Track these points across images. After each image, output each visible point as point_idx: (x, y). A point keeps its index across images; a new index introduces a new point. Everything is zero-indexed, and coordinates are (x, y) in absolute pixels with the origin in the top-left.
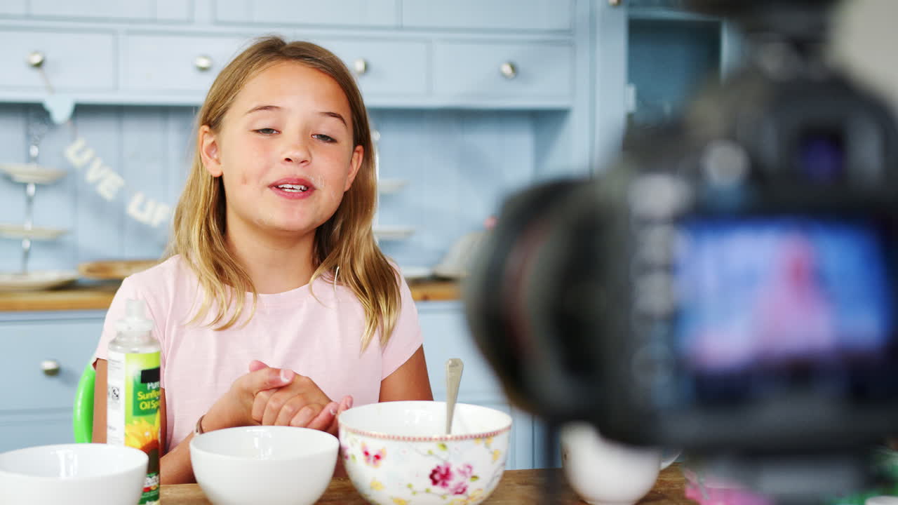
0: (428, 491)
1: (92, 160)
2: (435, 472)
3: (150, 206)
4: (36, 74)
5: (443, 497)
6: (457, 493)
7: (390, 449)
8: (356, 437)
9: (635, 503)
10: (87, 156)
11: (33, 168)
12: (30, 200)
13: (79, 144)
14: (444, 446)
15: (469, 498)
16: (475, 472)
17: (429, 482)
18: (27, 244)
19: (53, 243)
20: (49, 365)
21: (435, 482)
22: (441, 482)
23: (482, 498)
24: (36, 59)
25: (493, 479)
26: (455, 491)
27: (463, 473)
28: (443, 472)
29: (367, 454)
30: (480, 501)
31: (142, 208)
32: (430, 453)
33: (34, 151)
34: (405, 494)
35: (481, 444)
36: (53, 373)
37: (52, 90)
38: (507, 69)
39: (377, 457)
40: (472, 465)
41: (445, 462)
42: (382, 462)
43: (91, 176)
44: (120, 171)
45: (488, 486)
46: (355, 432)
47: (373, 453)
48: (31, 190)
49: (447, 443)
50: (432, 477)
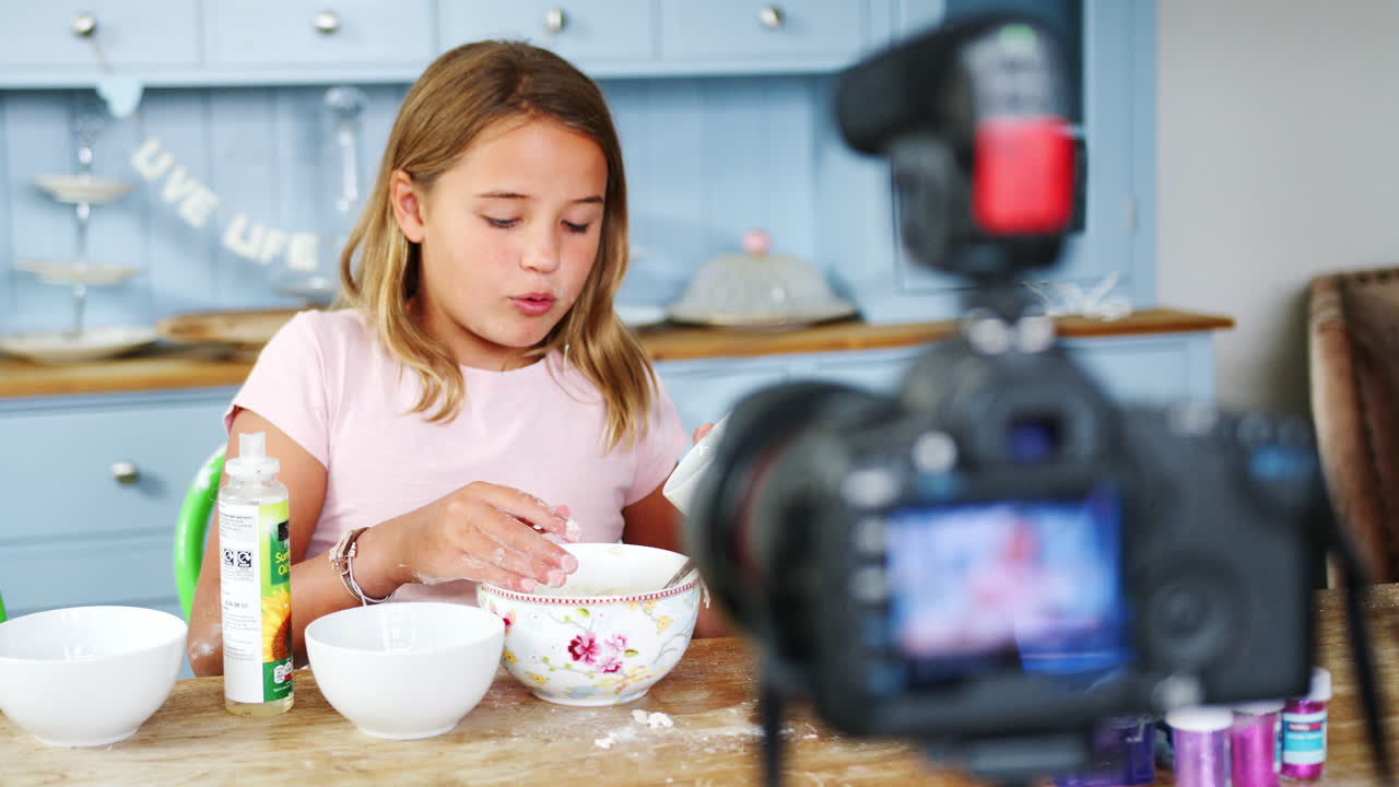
0: (568, 667)
1: (170, 170)
2: (574, 643)
3: (257, 232)
4: (84, 47)
5: (591, 675)
6: (607, 671)
7: (520, 611)
10: (165, 162)
11: (85, 181)
12: (82, 228)
13: (151, 147)
14: (586, 611)
15: (626, 677)
16: (630, 645)
17: (570, 655)
18: (80, 292)
19: (118, 289)
20: (123, 469)
21: (576, 657)
22: (584, 657)
24: (85, 25)
26: (604, 669)
27: (613, 645)
28: (586, 644)
31: (245, 236)
32: (568, 619)
33: (86, 155)
34: (541, 670)
35: (638, 609)
36: (131, 480)
37: (108, 68)
38: (769, 17)
39: (506, 621)
40: (623, 635)
41: (587, 632)
42: (511, 628)
43: (171, 193)
44: (210, 183)
45: (653, 663)
48: (84, 212)
49: (591, 608)
50: (571, 649)
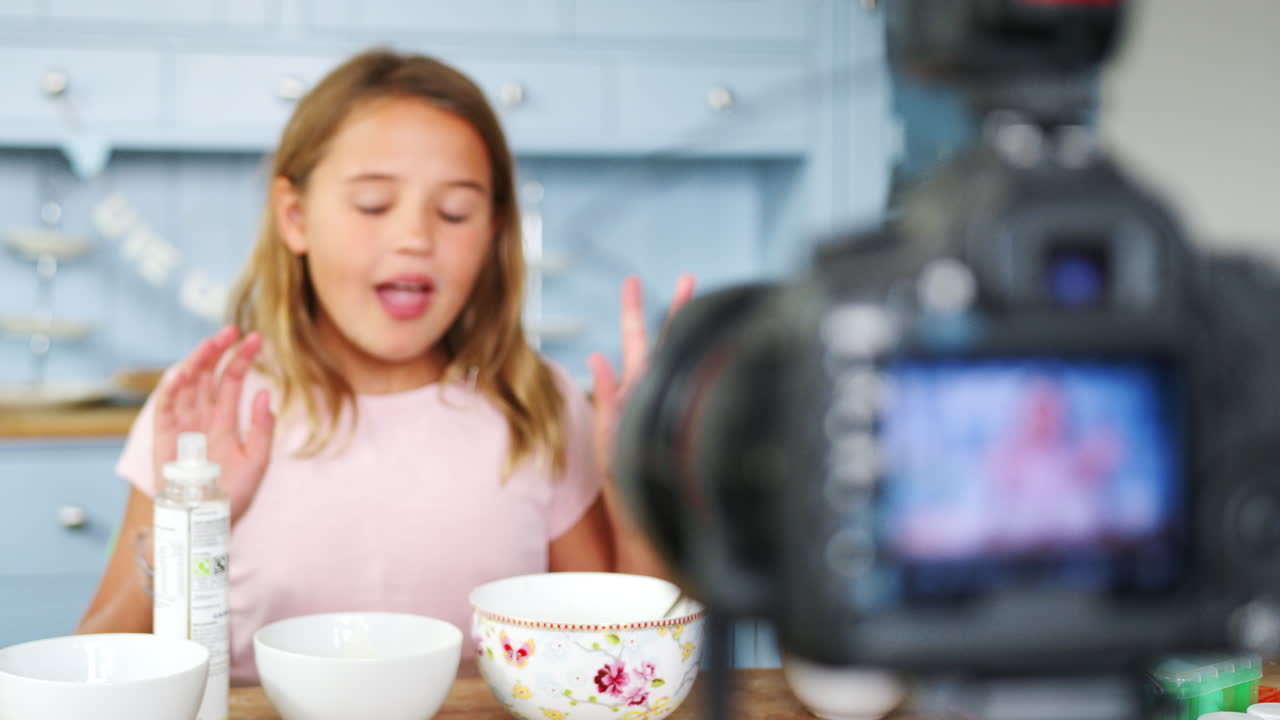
0: (592, 700)
1: (132, 227)
2: (602, 673)
4: (55, 106)
5: (615, 708)
6: (633, 703)
7: (540, 641)
8: (493, 624)
9: (881, 717)
10: (126, 220)
11: (52, 235)
12: (46, 286)
13: (115, 204)
14: (616, 638)
15: (650, 710)
16: (658, 674)
17: (595, 686)
19: (79, 343)
20: (71, 515)
21: (603, 688)
22: (610, 688)
23: (667, 709)
24: (57, 86)
25: (682, 685)
26: (629, 701)
27: (642, 674)
28: (614, 674)
29: (508, 648)
30: (666, 714)
31: (204, 292)
32: (596, 647)
34: (561, 705)
35: (668, 634)
36: (79, 528)
37: (76, 126)
39: (523, 653)
40: (652, 663)
41: (617, 661)
42: (529, 660)
43: (134, 248)
44: (173, 239)
45: (677, 693)
46: (491, 617)
47: (516, 646)
49: (621, 634)
50: (598, 680)
